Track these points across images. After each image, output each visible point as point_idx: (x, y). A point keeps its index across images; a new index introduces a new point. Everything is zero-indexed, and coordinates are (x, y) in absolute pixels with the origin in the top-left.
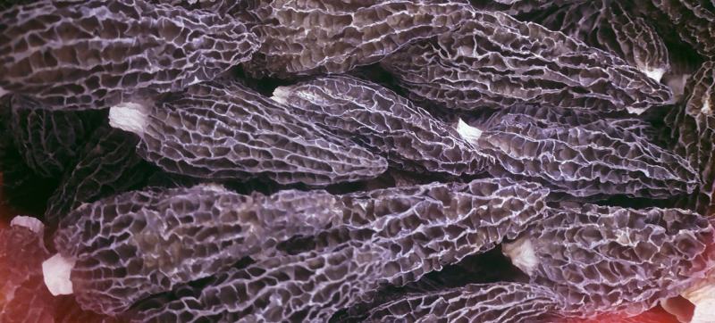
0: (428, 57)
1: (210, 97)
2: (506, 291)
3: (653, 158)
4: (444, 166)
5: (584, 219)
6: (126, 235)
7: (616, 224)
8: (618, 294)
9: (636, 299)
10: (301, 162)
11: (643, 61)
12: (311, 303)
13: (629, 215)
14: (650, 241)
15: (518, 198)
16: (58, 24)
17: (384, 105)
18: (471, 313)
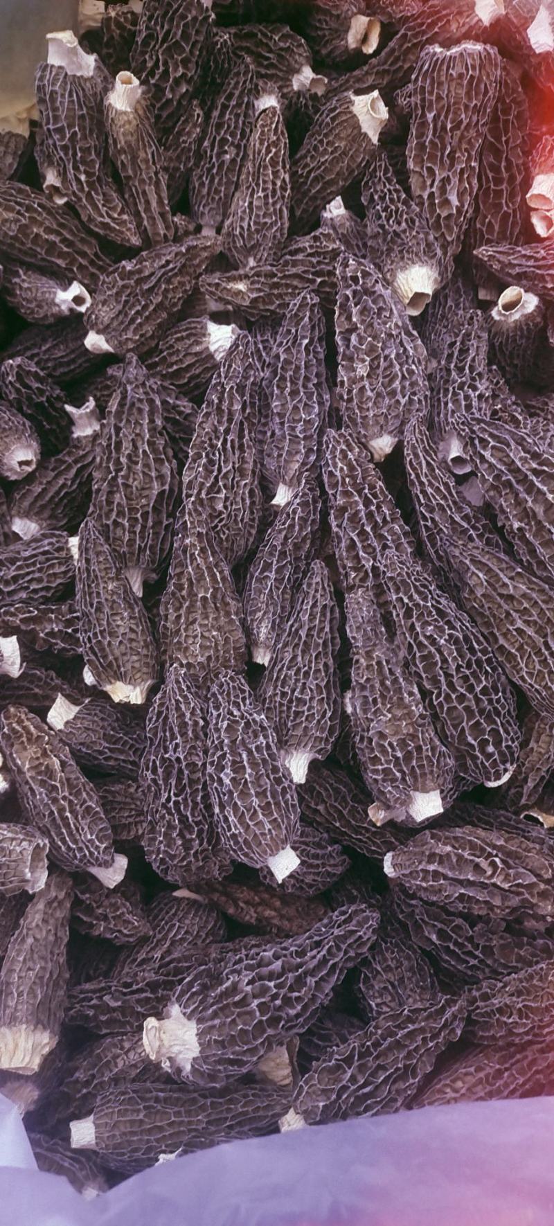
0: (224, 533)
1: (275, 707)
2: (411, 460)
3: (291, 337)
4: (314, 514)
5: (350, 400)
6: (390, 744)
7: (352, 374)
8: (407, 369)
9: (411, 352)
10: (322, 629)
11: (201, 343)
12: (429, 604)
13: (343, 363)
14: (364, 347)
15: (338, 453)
16: (239, 803)
17: (268, 566)
18: (431, 484)
